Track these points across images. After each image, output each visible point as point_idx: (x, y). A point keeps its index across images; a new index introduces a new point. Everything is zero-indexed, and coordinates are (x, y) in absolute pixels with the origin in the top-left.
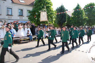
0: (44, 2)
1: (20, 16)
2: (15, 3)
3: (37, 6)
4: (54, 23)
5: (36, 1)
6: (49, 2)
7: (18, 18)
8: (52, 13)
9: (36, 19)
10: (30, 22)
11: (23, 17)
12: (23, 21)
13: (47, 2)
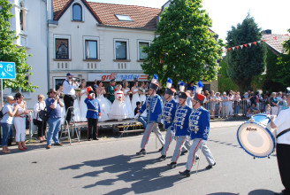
0: (187, 16)
1: (118, 59)
2: (106, 26)
3: (167, 31)
4: (216, 78)
5: (164, 16)
6: (201, 18)
7: (115, 66)
8: (208, 51)
9: (165, 67)
10: (149, 78)
11: (128, 64)
12: (128, 75)
13: (194, 18)
